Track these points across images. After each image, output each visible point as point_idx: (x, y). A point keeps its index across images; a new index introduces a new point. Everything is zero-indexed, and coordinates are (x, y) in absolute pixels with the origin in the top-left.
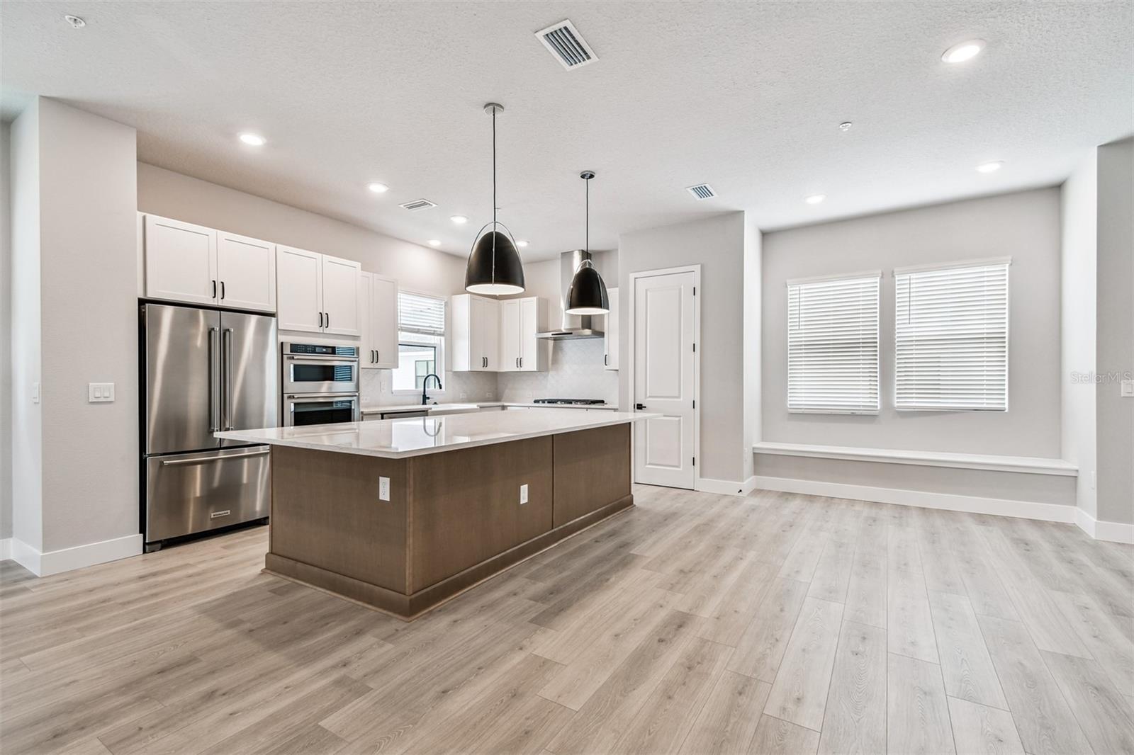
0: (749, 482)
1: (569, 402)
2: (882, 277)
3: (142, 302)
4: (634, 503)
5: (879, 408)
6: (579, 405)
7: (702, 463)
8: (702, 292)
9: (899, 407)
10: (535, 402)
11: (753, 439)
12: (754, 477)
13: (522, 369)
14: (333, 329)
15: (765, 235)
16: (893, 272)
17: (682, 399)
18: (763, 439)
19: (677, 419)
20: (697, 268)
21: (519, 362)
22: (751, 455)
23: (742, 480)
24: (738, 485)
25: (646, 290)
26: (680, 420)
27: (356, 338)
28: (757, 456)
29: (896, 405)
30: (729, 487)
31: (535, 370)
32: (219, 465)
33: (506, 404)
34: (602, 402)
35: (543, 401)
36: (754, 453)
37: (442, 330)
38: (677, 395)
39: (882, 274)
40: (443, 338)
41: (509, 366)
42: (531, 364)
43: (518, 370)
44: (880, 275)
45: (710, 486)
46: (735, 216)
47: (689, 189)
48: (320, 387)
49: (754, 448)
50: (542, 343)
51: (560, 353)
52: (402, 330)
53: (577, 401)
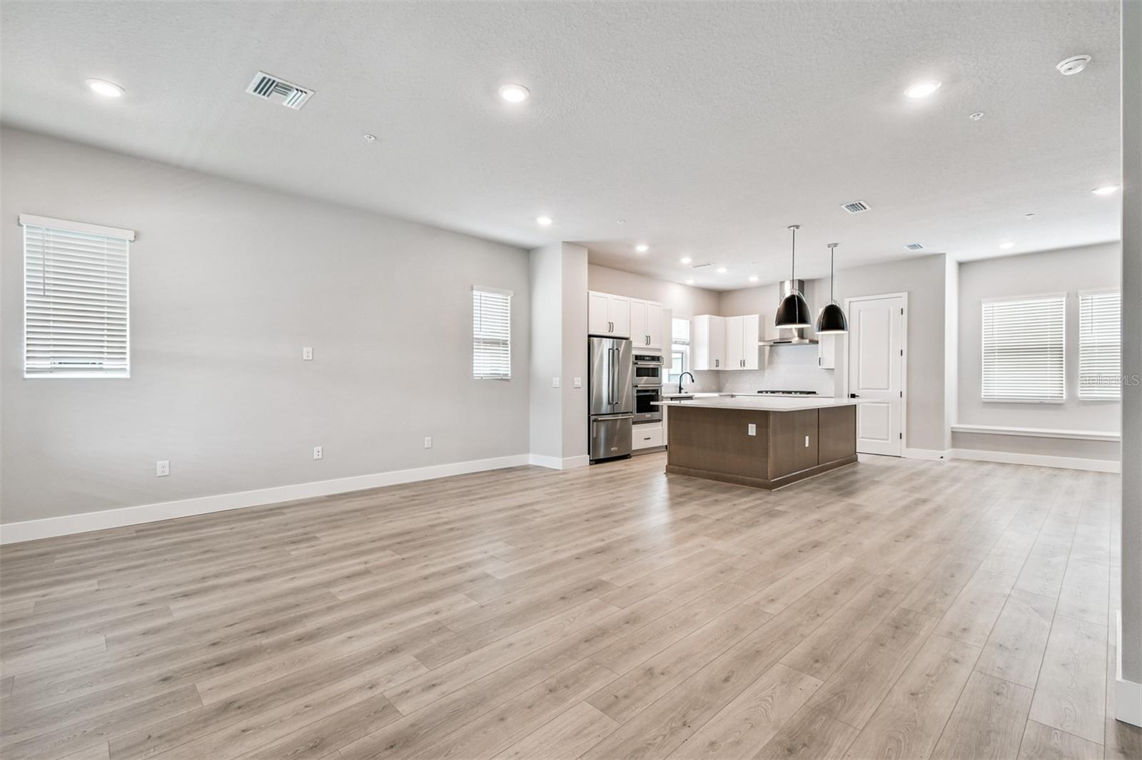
0: (948, 452)
1: (790, 392)
2: (1068, 297)
3: (590, 336)
4: (859, 460)
5: (1064, 398)
6: (798, 395)
7: (908, 437)
8: (910, 312)
9: (1082, 397)
10: (759, 392)
11: (952, 420)
12: (952, 449)
13: (745, 368)
14: (652, 345)
15: (961, 265)
16: (1077, 294)
17: (890, 390)
18: (959, 422)
19: (886, 405)
20: (905, 295)
21: (743, 363)
22: (950, 432)
23: (944, 450)
24: (941, 453)
25: (860, 311)
26: (888, 407)
27: (659, 350)
28: (954, 434)
29: (1080, 396)
30: (931, 455)
31: (757, 368)
32: (619, 422)
33: (734, 394)
34: (815, 393)
35: (767, 392)
36: (952, 432)
37: (688, 341)
38: (886, 387)
39: (1068, 294)
40: (688, 347)
41: (733, 365)
42: (753, 364)
43: (741, 369)
44: (1066, 296)
45: (916, 455)
46: (940, 257)
47: (906, 247)
48: (641, 380)
49: (952, 428)
50: (761, 349)
51: (775, 356)
52: (676, 343)
53: (796, 392)
